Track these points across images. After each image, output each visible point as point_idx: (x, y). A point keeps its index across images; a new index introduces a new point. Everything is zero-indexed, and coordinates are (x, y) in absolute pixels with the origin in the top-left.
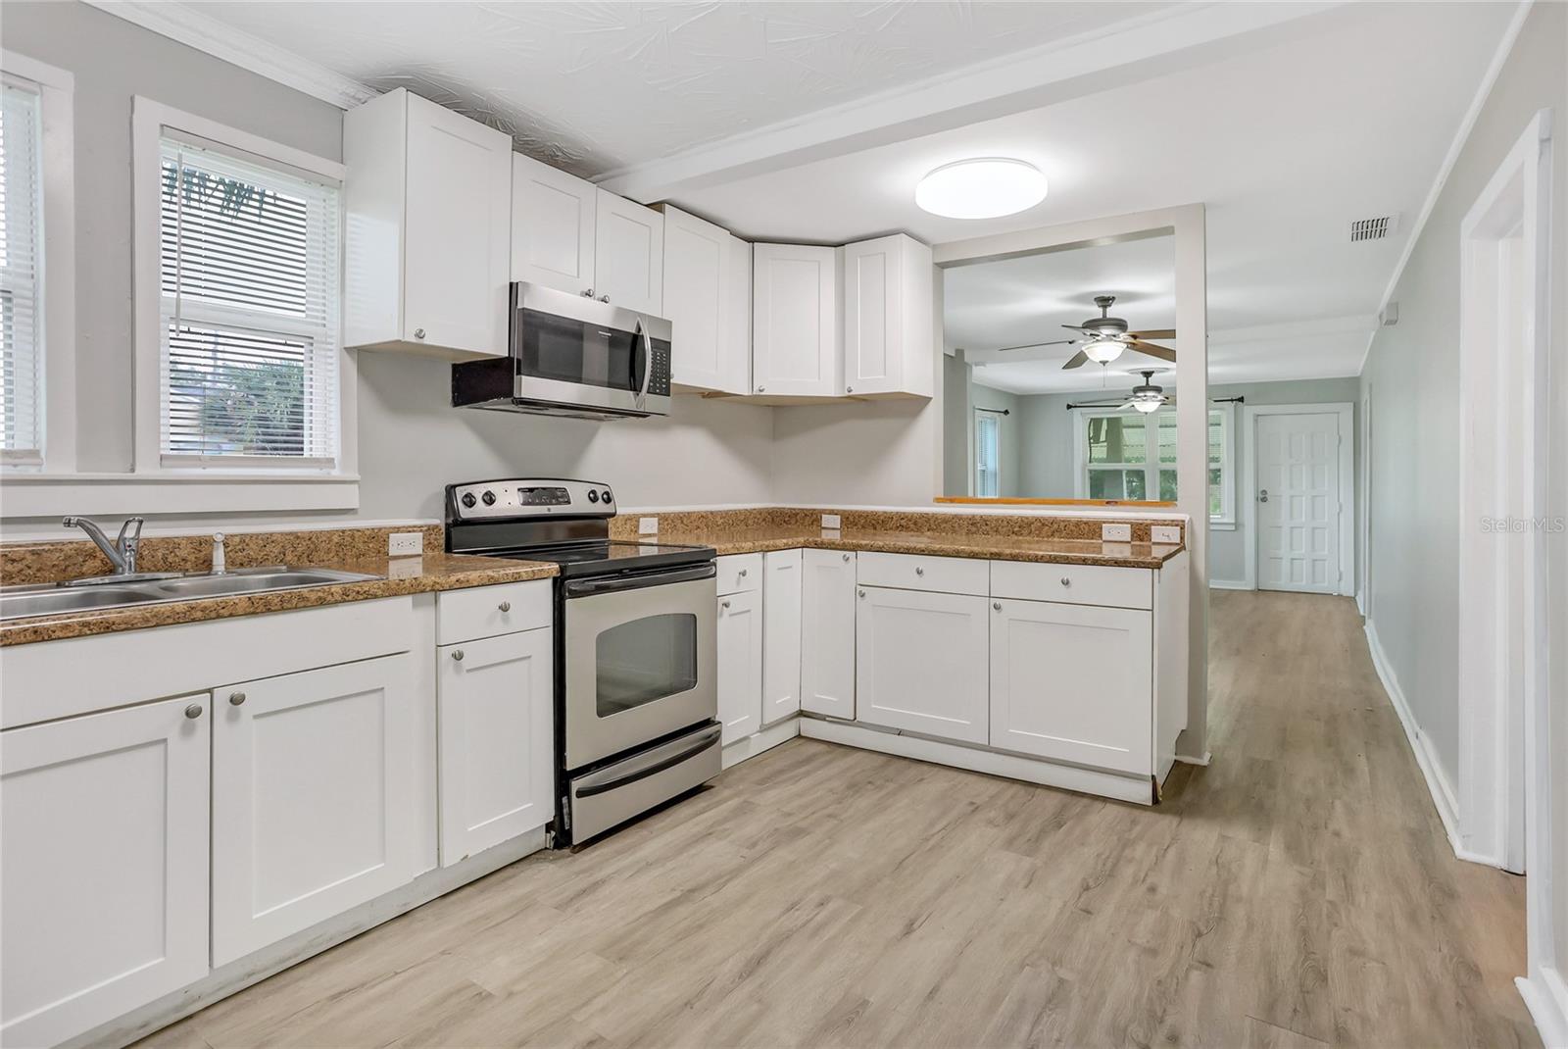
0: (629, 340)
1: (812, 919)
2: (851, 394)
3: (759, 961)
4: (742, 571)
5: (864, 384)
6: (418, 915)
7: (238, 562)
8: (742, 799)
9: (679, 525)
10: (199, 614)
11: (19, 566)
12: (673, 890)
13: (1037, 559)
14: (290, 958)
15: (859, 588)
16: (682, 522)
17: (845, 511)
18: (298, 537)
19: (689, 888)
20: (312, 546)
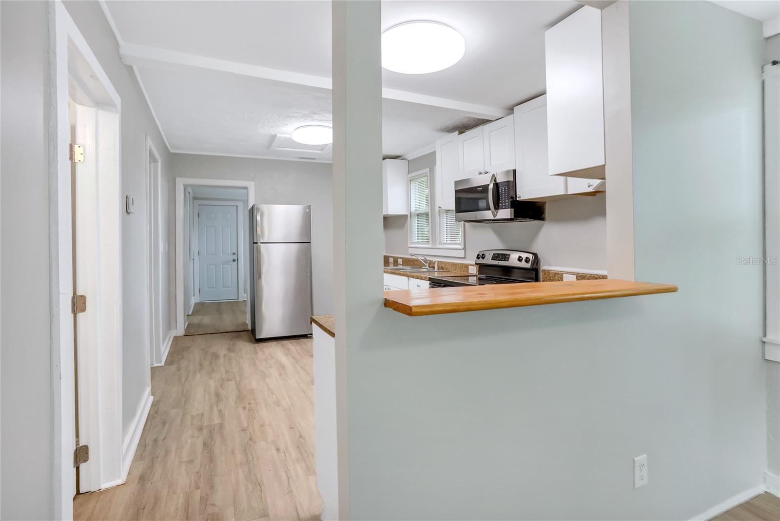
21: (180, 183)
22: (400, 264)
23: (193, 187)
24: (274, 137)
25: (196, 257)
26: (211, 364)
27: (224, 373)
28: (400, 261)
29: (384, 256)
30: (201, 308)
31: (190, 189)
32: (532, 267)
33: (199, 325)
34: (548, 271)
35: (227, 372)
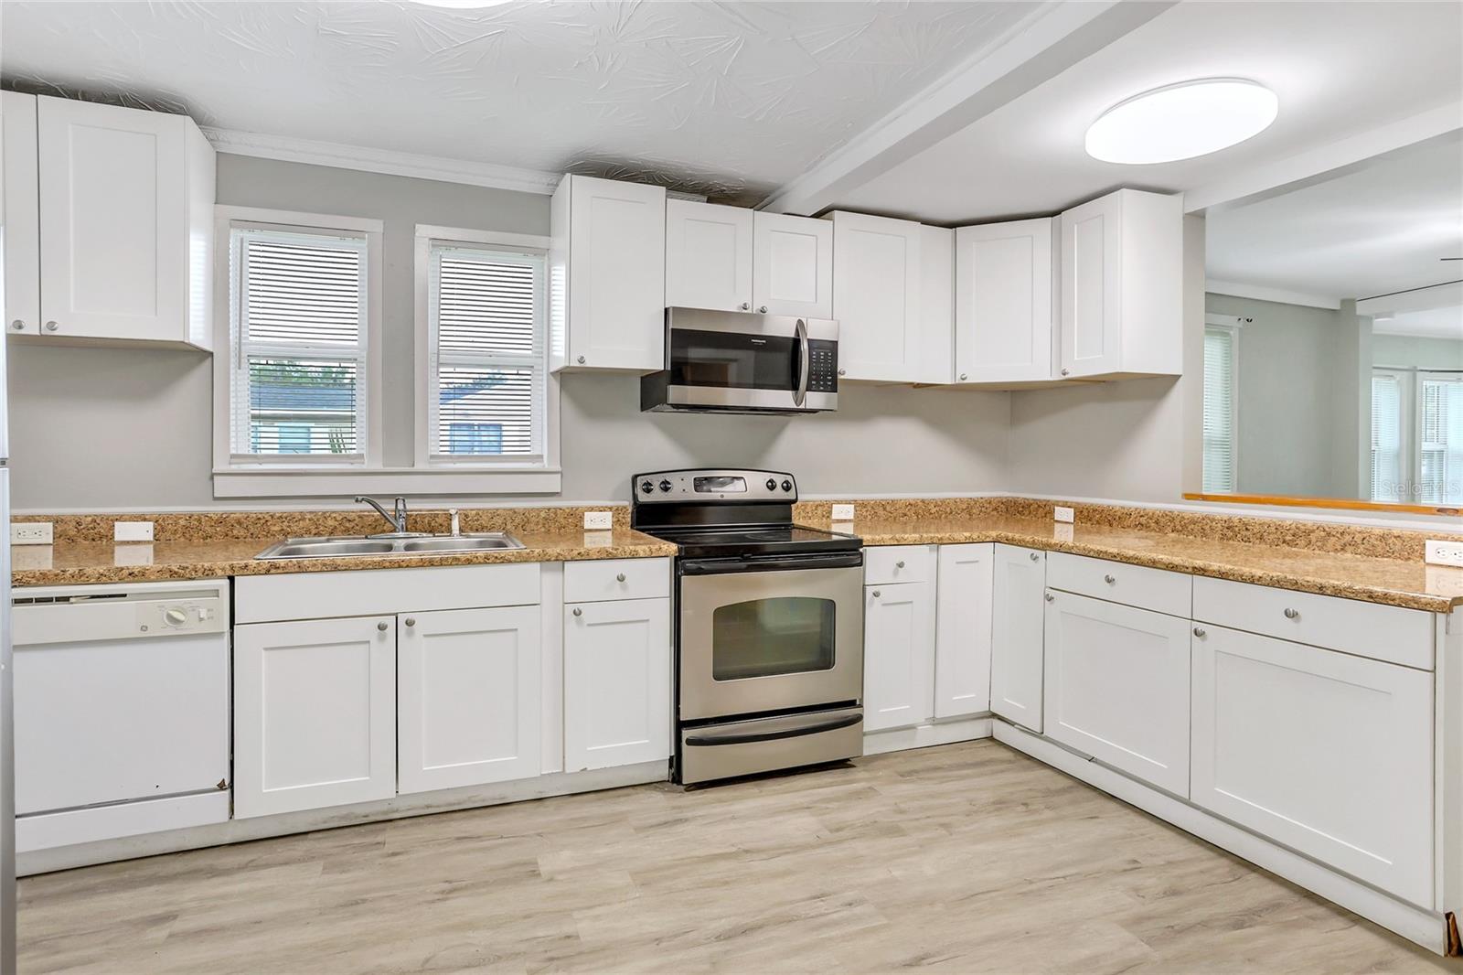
0: (791, 344)
1: (828, 914)
2: (1067, 376)
3: (745, 931)
4: (898, 561)
5: (1084, 365)
6: (547, 803)
7: (475, 528)
8: (869, 785)
9: (881, 512)
10: (388, 564)
11: (353, 524)
12: (733, 845)
13: (1253, 580)
14: (454, 804)
15: (1048, 591)
16: (885, 509)
17: (1078, 504)
18: (515, 512)
19: (746, 848)
20: (525, 519)
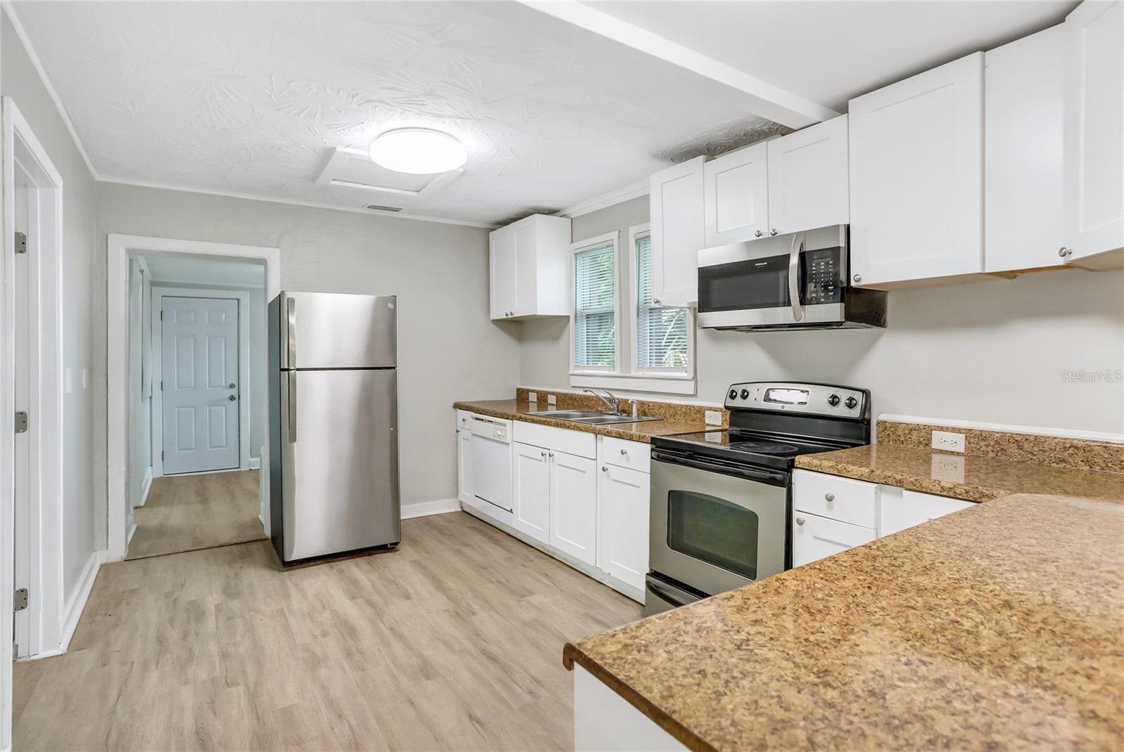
9: (1014, 451)
21: (119, 246)
22: (553, 405)
23: (150, 255)
24: (329, 153)
25: (157, 393)
26: (185, 636)
27: (217, 660)
28: (552, 399)
29: (518, 390)
30: (165, 489)
31: (142, 262)
32: (861, 418)
33: (161, 531)
34: (895, 425)
35: (225, 656)
